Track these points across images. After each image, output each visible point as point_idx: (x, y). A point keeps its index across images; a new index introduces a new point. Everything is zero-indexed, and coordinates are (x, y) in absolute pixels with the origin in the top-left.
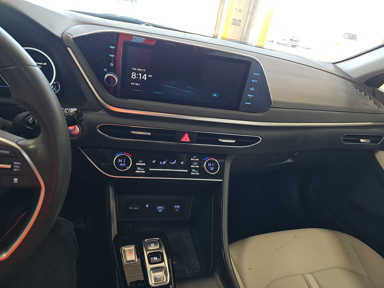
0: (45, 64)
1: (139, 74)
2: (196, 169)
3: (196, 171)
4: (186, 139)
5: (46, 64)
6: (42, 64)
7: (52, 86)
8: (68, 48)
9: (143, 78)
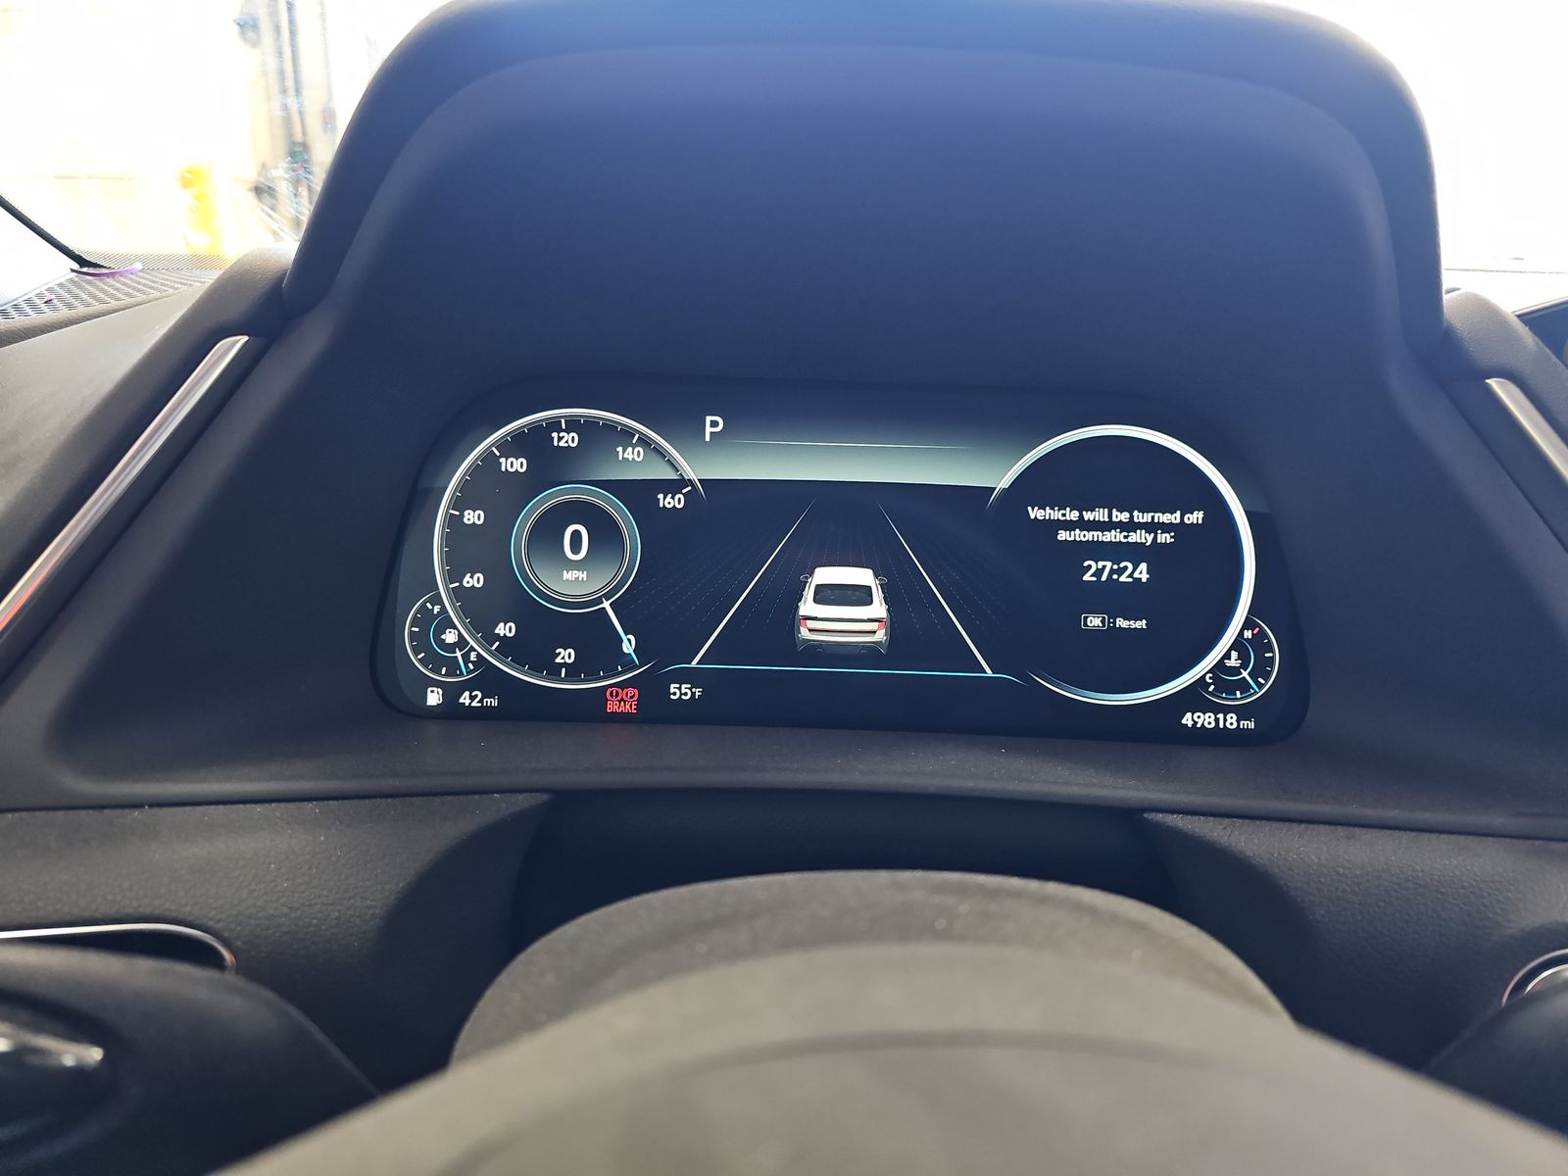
0: (1196, 517)
5: (1201, 515)
6: (1178, 521)
7: (1234, 654)
8: (1494, 383)
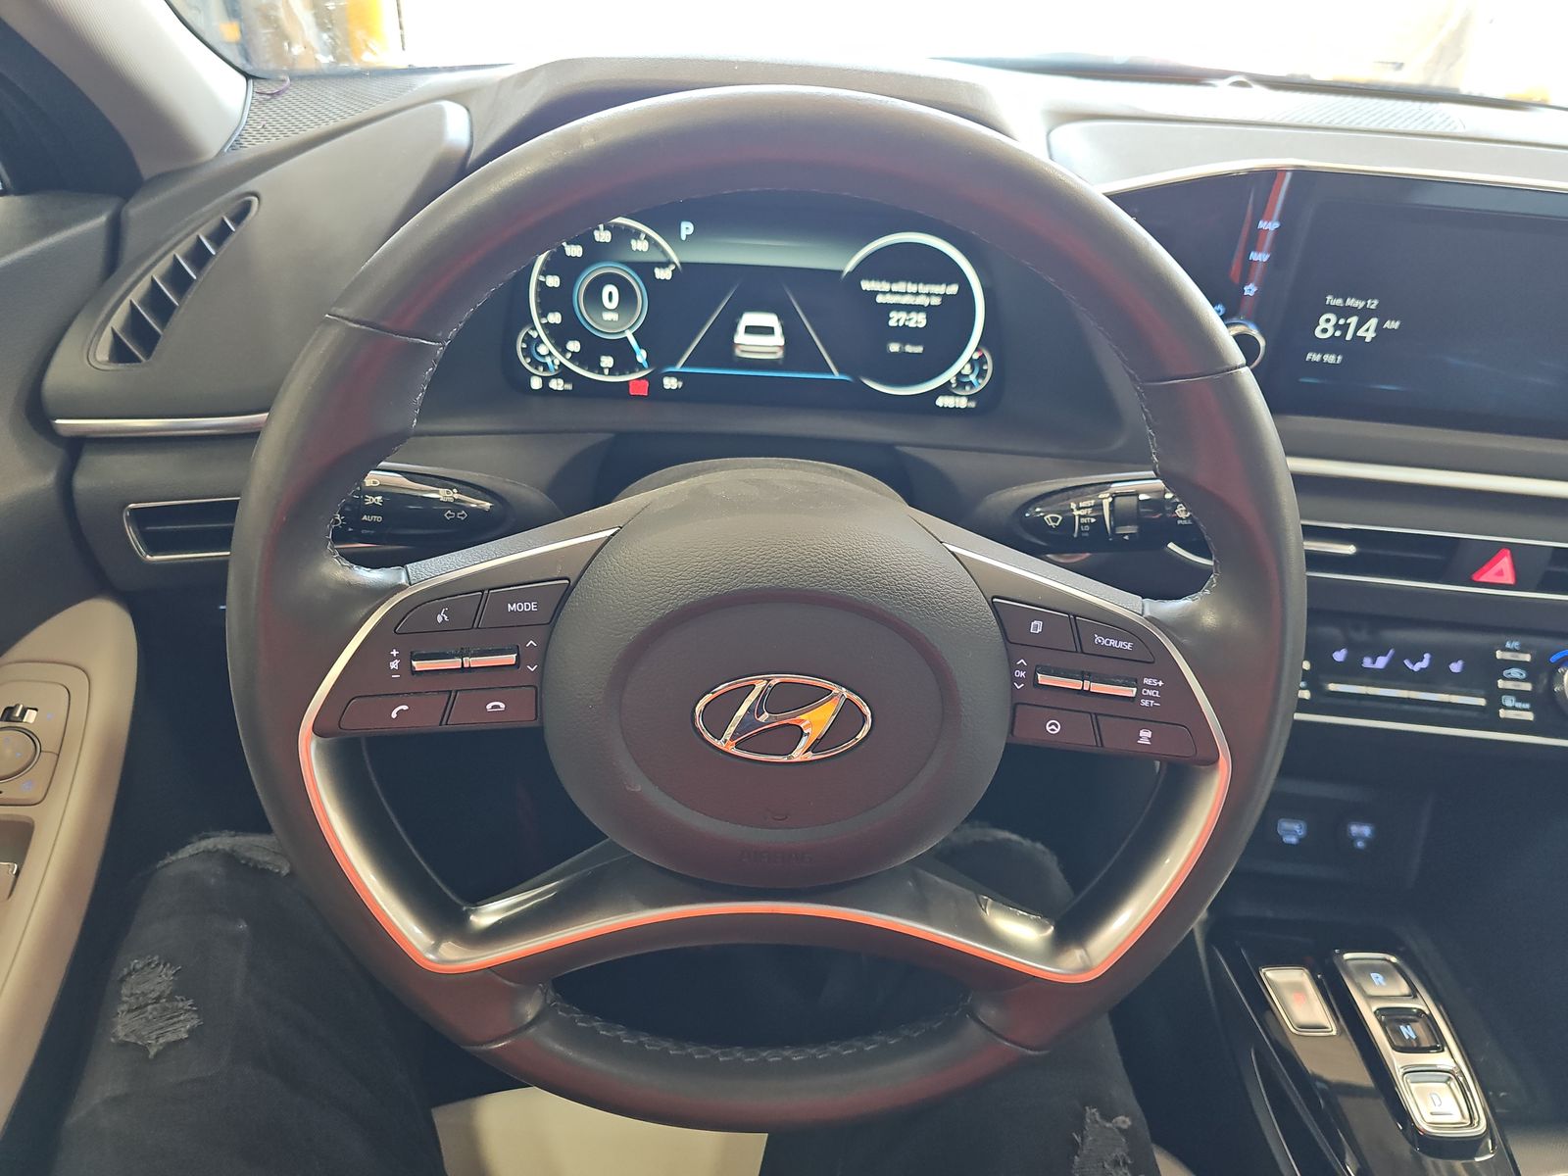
0: (953, 290)
1: (1348, 321)
2: (1520, 696)
3: (1519, 705)
4: (1500, 573)
5: (956, 288)
6: (944, 291)
7: (967, 366)
9: (1360, 333)
